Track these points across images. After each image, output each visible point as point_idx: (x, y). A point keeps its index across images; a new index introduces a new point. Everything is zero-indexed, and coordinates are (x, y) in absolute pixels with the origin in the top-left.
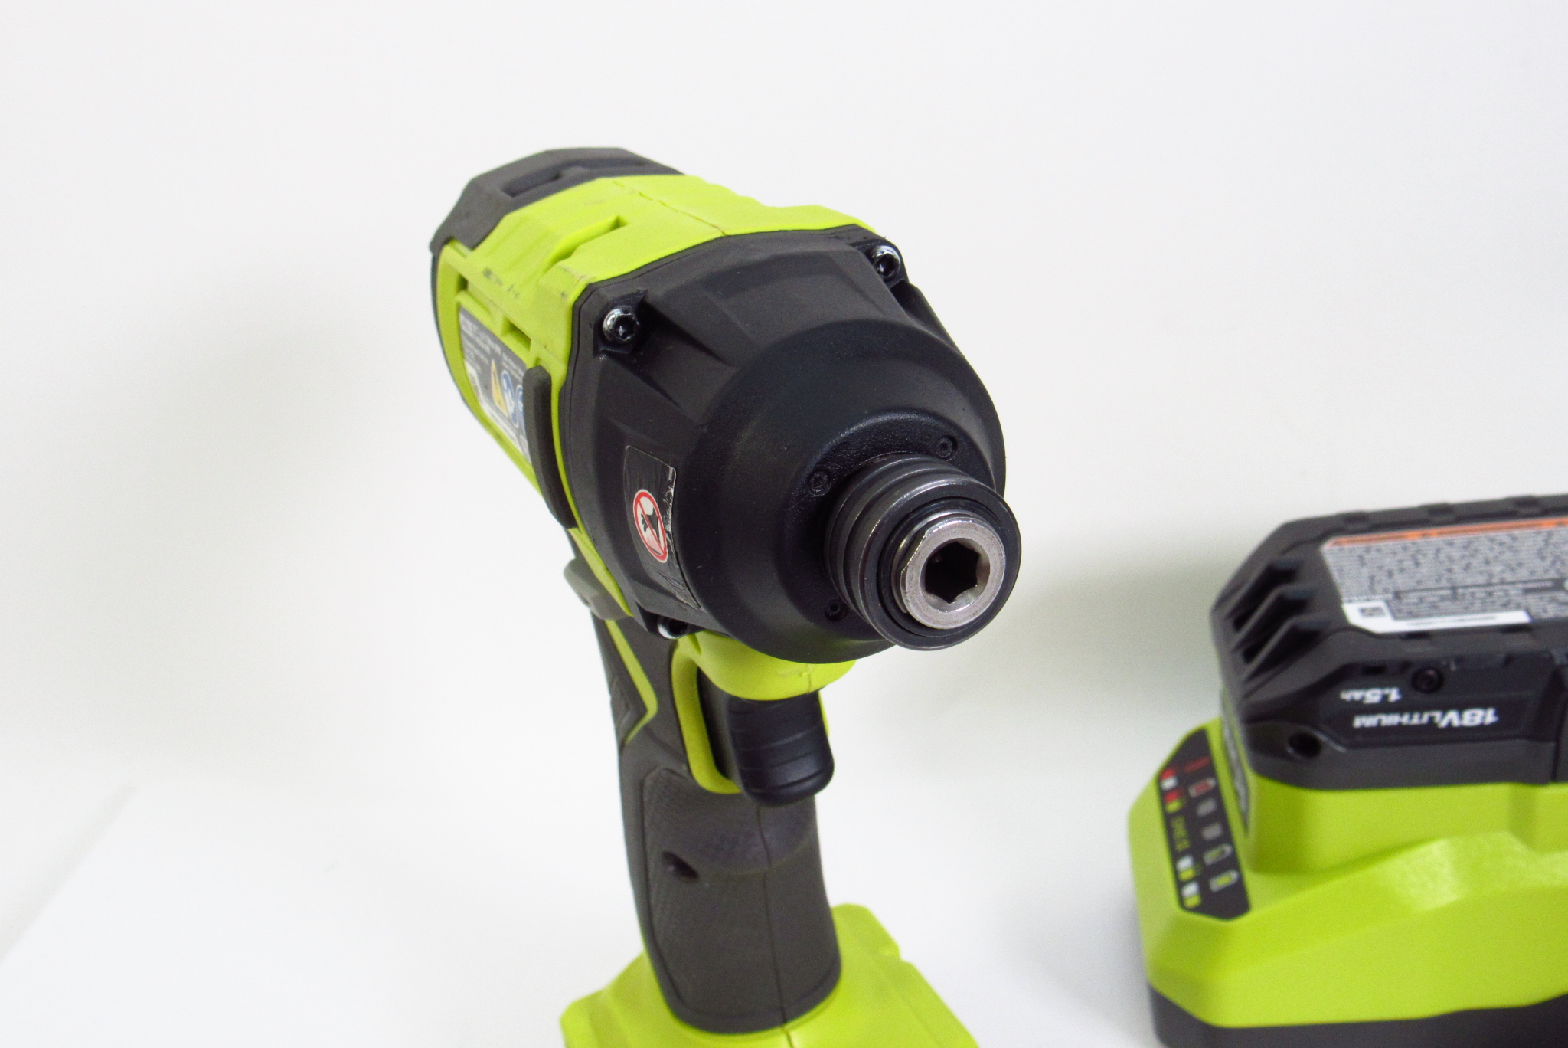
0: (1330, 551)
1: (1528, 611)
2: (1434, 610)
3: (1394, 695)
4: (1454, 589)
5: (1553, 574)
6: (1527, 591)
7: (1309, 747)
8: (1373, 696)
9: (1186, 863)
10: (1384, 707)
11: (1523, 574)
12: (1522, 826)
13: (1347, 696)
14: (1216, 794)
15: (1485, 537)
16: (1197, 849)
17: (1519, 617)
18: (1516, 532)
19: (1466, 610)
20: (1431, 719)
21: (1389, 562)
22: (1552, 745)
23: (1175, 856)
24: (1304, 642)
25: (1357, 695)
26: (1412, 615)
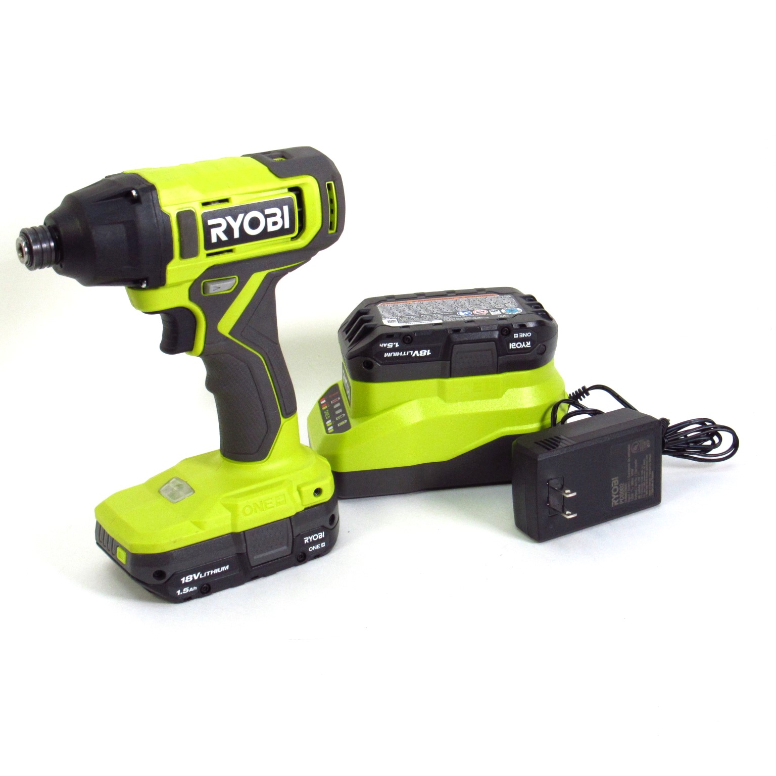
0: (380, 307)
1: (443, 320)
2: (413, 320)
3: (397, 345)
4: (420, 315)
5: (454, 311)
6: (443, 315)
7: (369, 365)
8: (390, 345)
9: (329, 422)
10: (394, 350)
11: (445, 311)
12: (442, 394)
13: (381, 345)
14: (341, 401)
15: (433, 302)
16: (333, 416)
17: (441, 321)
18: (444, 300)
19: (423, 320)
20: (410, 353)
21: (401, 309)
22: (449, 362)
23: (325, 421)
24: (368, 331)
25: (385, 345)
26: (404, 322)
